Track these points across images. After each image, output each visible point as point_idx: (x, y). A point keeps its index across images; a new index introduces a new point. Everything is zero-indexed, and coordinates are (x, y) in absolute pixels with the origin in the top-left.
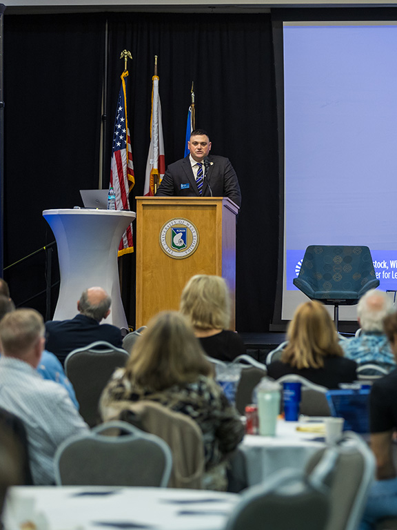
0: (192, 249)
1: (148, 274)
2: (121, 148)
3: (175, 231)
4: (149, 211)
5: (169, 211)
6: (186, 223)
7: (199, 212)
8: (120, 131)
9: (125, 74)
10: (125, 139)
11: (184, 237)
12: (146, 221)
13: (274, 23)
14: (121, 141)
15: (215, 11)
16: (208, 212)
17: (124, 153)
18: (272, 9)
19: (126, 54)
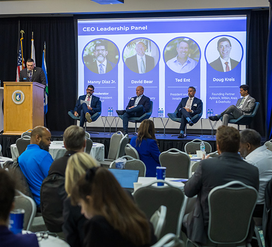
0: (22, 101)
1: (8, 110)
2: (20, 65)
3: (17, 95)
4: (8, 87)
5: (15, 87)
6: (20, 91)
7: (25, 87)
8: (20, 59)
9: (22, 38)
10: (22, 62)
11: (20, 97)
12: (7, 91)
13: (74, 20)
14: (20, 63)
15: (54, 16)
16: (28, 87)
17: (21, 66)
18: (74, 15)
19: (22, 31)
